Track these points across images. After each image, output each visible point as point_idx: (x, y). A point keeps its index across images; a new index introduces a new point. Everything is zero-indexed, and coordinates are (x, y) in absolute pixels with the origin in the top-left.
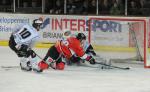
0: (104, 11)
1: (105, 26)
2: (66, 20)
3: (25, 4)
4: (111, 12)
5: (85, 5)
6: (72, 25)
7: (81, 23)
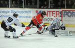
0: (69, 6)
1: (69, 14)
2: (50, 12)
3: (29, 4)
4: (73, 7)
5: (59, 4)
6: (53, 14)
7: (58, 13)
